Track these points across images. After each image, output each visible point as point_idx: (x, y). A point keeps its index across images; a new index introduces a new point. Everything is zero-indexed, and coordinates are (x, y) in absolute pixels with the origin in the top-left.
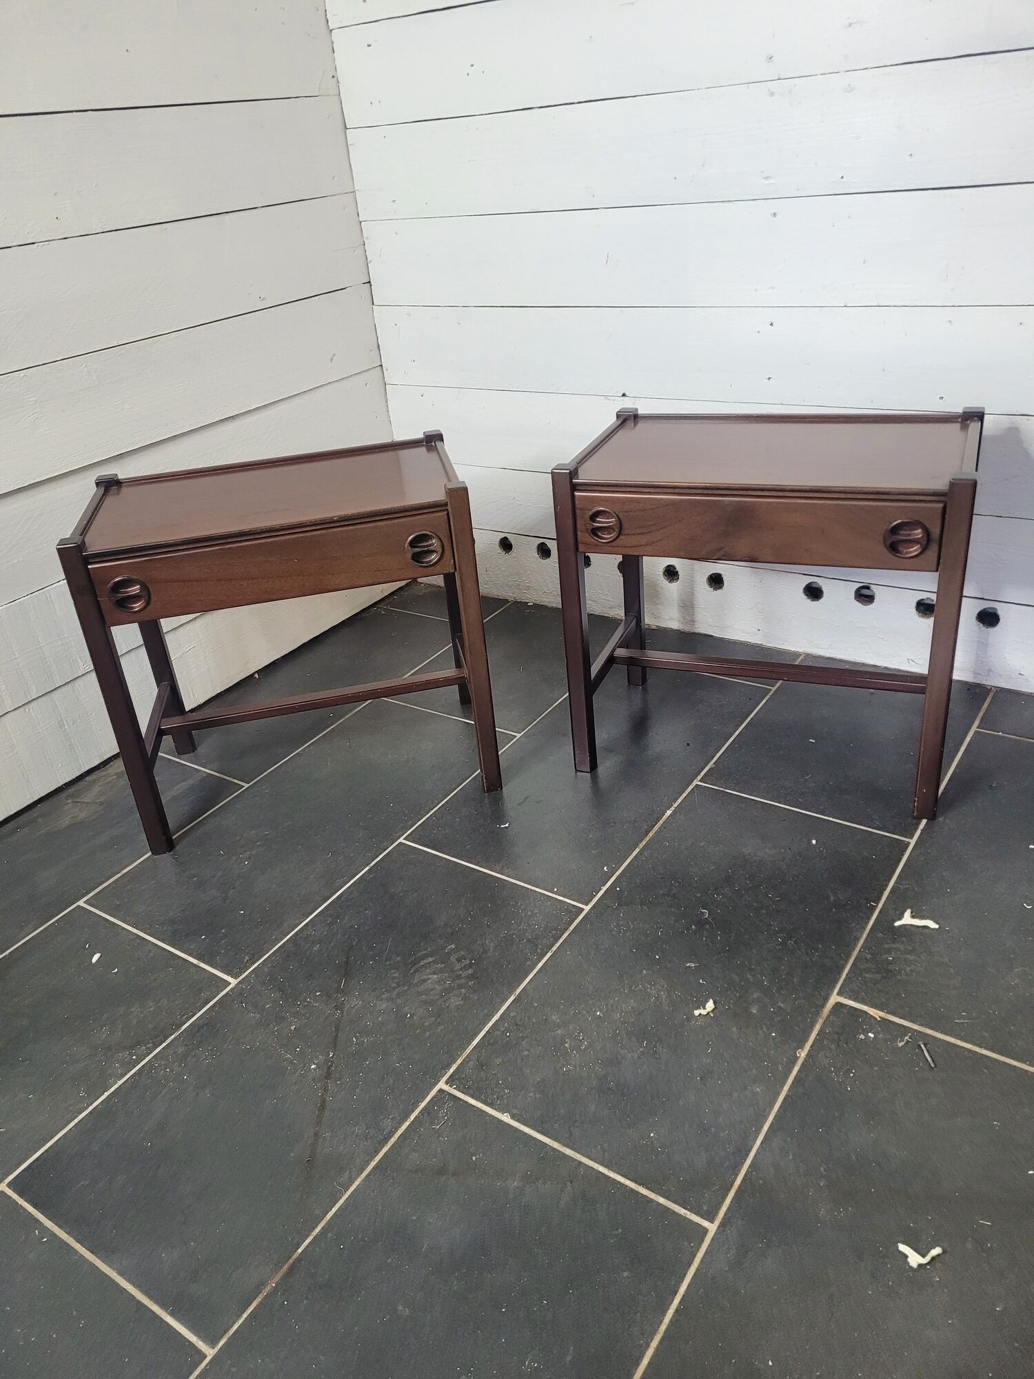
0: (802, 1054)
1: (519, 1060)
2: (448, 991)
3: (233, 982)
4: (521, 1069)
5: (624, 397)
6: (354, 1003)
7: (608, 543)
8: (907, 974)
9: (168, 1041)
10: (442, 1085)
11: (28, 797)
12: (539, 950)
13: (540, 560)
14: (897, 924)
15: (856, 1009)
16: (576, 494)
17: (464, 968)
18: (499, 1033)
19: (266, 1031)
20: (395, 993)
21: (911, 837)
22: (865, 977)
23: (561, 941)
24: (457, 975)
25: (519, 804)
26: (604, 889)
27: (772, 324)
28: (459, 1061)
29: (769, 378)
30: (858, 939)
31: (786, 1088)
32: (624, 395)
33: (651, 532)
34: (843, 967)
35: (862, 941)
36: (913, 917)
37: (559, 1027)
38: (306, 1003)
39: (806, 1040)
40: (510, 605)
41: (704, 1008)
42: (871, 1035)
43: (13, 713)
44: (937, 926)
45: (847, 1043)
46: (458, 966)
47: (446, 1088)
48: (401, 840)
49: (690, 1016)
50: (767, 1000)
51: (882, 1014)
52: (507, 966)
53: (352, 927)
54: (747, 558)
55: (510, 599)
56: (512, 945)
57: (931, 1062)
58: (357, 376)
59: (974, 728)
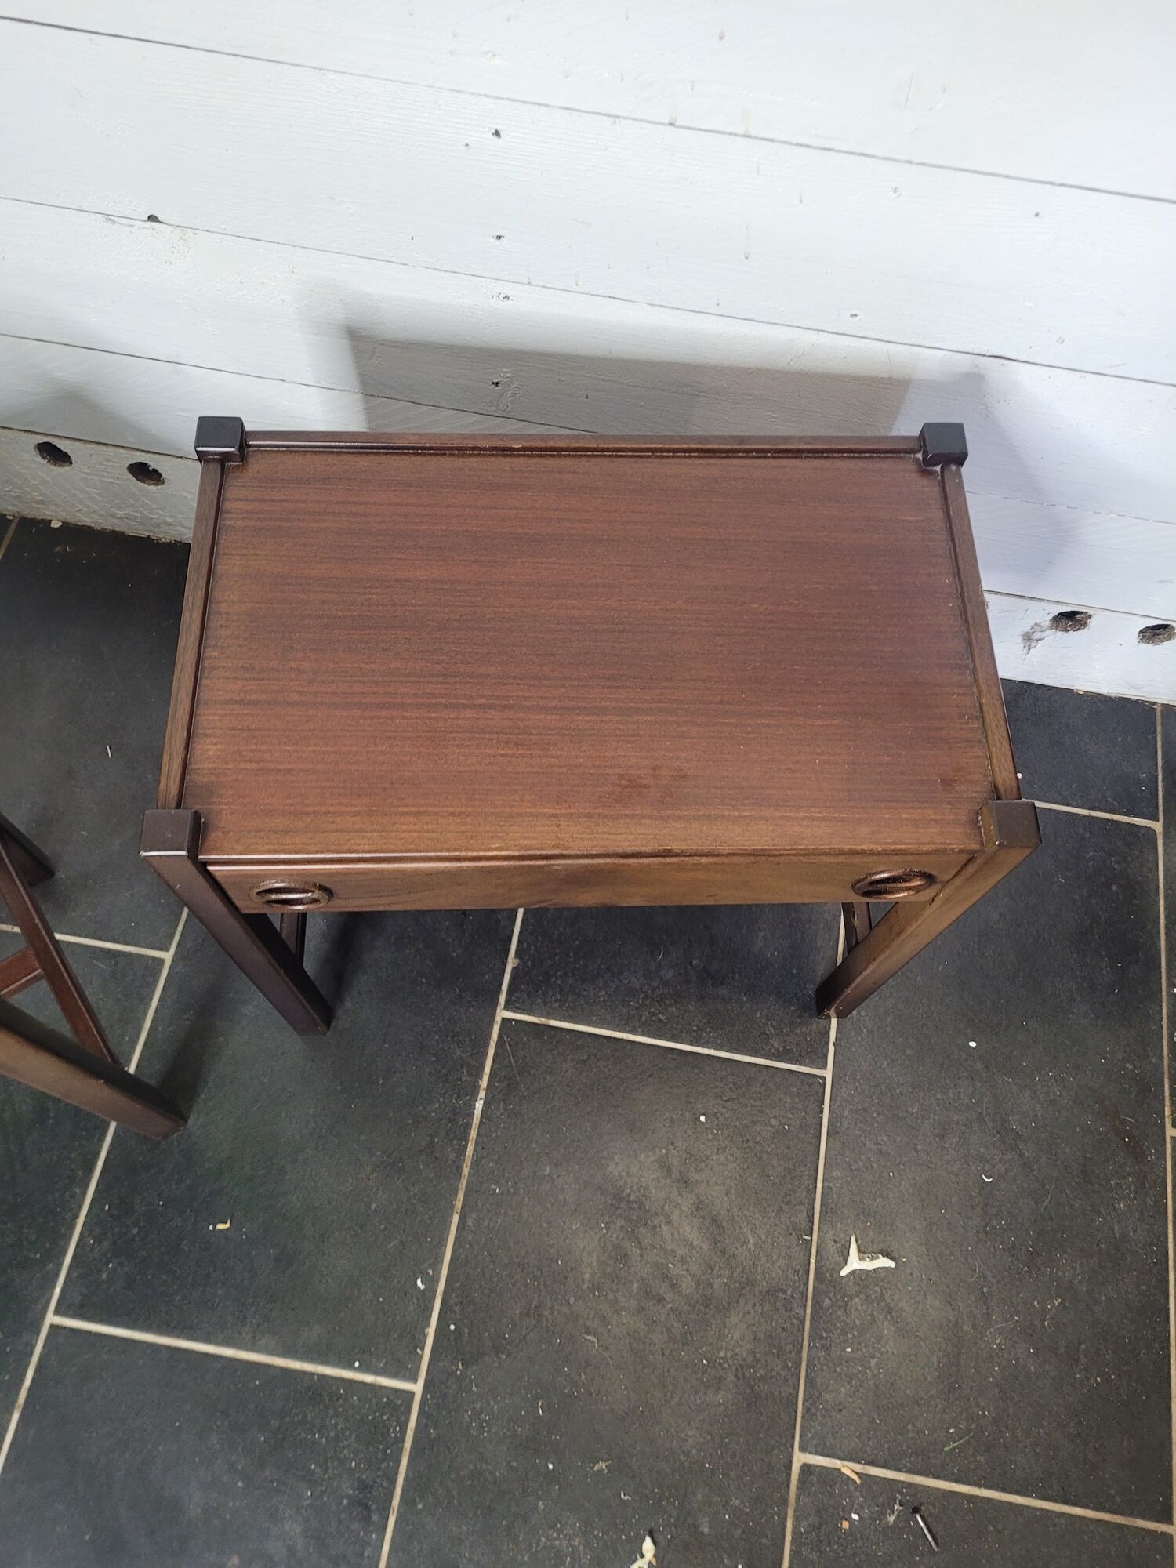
5: (155, 223)
8: (873, 1375)
14: (843, 1273)
15: (829, 1471)
21: (824, 1068)
22: (827, 1402)
23: (402, 1482)
26: (431, 1331)
27: (497, 134)
29: (499, 237)
32: (152, 218)
34: (797, 1390)
35: (809, 1328)
36: (861, 1252)
41: (644, 1558)
42: (856, 1516)
44: (893, 1267)
45: (829, 1543)
48: (51, 1318)
50: (714, 1499)
51: (858, 1467)
57: (931, 1542)
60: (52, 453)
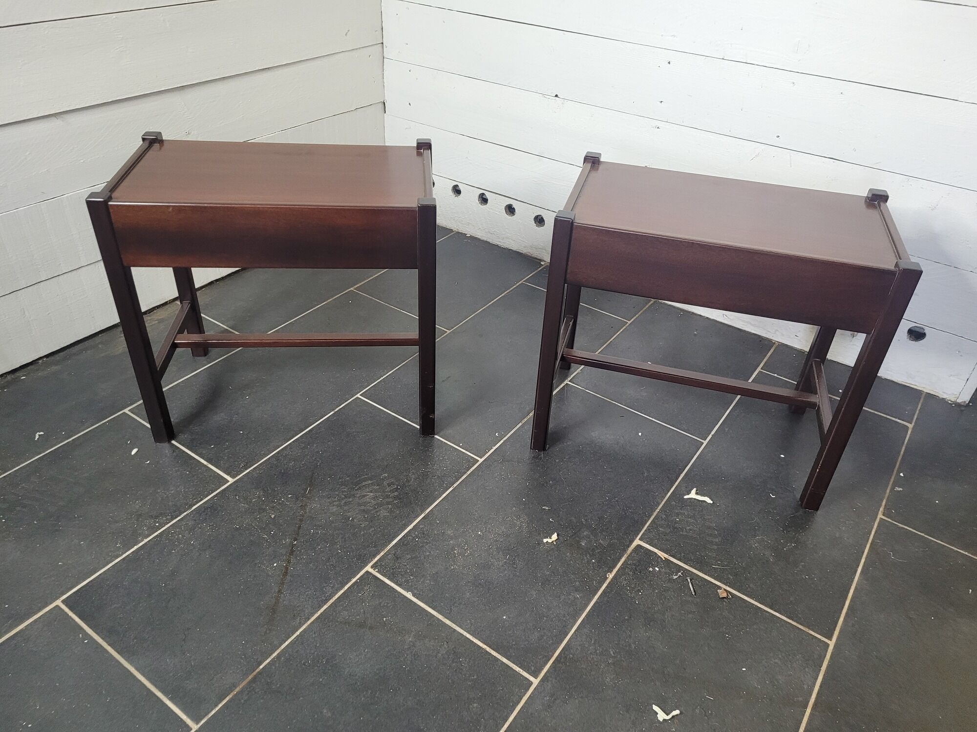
0: (610, 576)
1: (422, 558)
2: (380, 505)
3: (231, 480)
4: (423, 564)
5: (556, 98)
6: (315, 505)
8: (686, 532)
9: (182, 516)
10: (368, 568)
11: (93, 328)
12: (445, 485)
13: (480, 205)
14: (685, 497)
15: (650, 551)
17: (392, 491)
18: (411, 538)
19: (252, 517)
20: (343, 502)
21: (705, 440)
22: (659, 530)
23: (460, 480)
24: (387, 495)
25: (443, 381)
26: (495, 448)
27: (669, 63)
28: (382, 554)
29: (661, 102)
30: (659, 504)
31: (596, 597)
32: (556, 96)
34: (646, 522)
35: (661, 506)
36: (697, 493)
37: (452, 539)
38: (281, 502)
39: (614, 567)
40: (453, 234)
41: (550, 538)
42: (657, 569)
43: (86, 267)
44: (712, 502)
45: (640, 572)
46: (388, 489)
47: (371, 570)
48: (358, 395)
49: (540, 543)
50: (592, 537)
51: (666, 556)
52: (422, 493)
53: (318, 452)
55: (454, 230)
56: (427, 479)
57: (693, 591)
58: (364, 49)
59: (759, 369)
60: (483, 200)
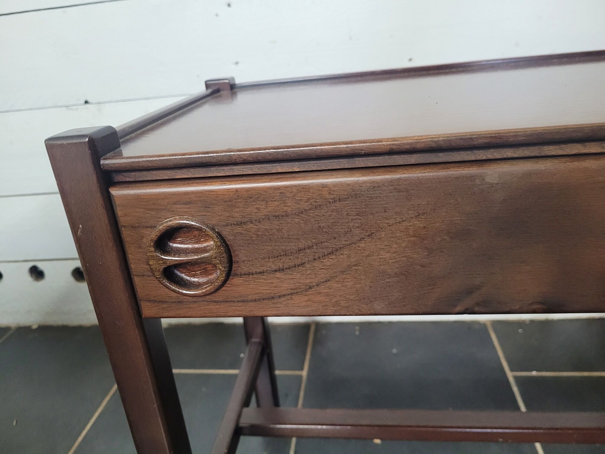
7: (205, 295)
16: (115, 192)
33: (303, 264)
54: (535, 307)
